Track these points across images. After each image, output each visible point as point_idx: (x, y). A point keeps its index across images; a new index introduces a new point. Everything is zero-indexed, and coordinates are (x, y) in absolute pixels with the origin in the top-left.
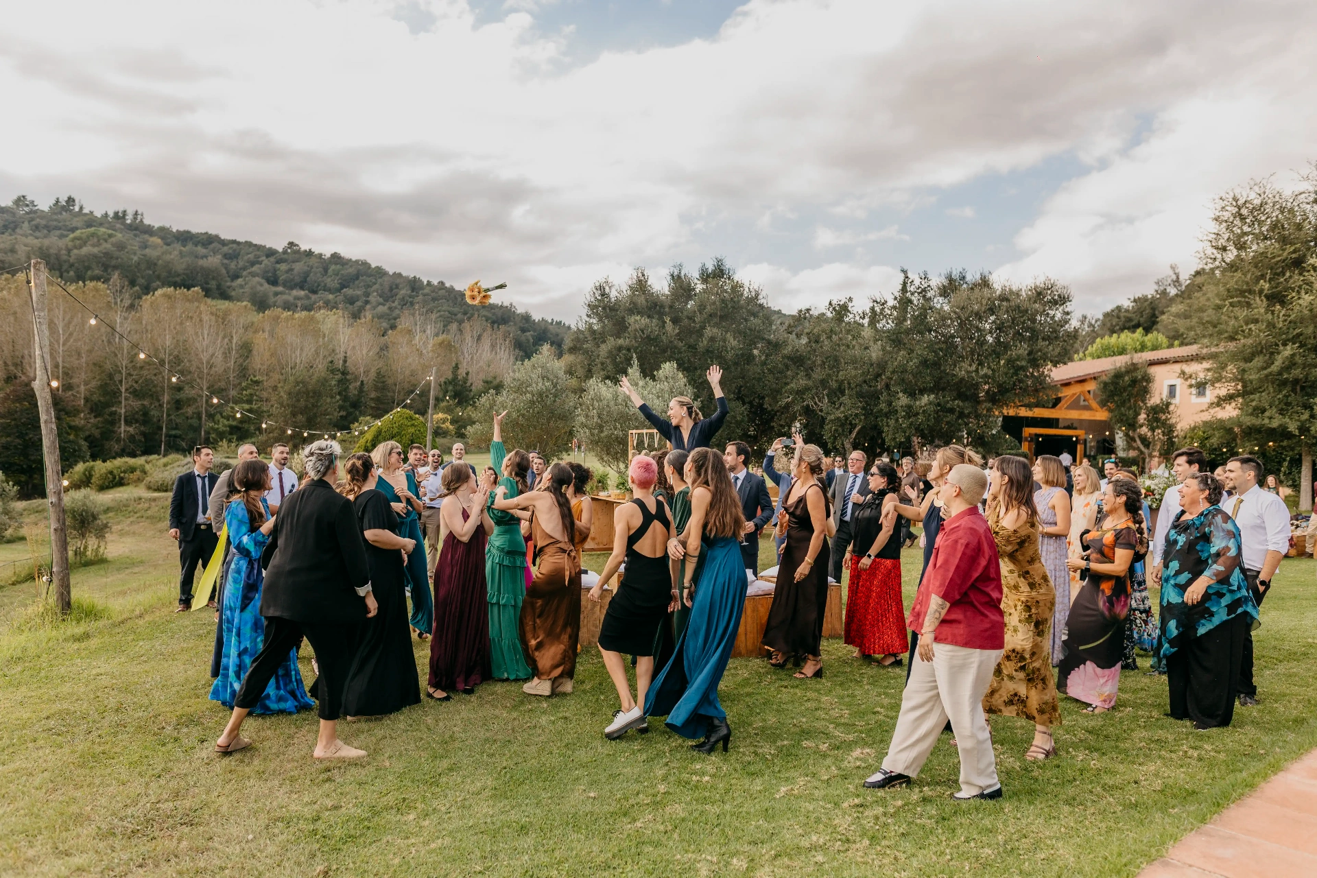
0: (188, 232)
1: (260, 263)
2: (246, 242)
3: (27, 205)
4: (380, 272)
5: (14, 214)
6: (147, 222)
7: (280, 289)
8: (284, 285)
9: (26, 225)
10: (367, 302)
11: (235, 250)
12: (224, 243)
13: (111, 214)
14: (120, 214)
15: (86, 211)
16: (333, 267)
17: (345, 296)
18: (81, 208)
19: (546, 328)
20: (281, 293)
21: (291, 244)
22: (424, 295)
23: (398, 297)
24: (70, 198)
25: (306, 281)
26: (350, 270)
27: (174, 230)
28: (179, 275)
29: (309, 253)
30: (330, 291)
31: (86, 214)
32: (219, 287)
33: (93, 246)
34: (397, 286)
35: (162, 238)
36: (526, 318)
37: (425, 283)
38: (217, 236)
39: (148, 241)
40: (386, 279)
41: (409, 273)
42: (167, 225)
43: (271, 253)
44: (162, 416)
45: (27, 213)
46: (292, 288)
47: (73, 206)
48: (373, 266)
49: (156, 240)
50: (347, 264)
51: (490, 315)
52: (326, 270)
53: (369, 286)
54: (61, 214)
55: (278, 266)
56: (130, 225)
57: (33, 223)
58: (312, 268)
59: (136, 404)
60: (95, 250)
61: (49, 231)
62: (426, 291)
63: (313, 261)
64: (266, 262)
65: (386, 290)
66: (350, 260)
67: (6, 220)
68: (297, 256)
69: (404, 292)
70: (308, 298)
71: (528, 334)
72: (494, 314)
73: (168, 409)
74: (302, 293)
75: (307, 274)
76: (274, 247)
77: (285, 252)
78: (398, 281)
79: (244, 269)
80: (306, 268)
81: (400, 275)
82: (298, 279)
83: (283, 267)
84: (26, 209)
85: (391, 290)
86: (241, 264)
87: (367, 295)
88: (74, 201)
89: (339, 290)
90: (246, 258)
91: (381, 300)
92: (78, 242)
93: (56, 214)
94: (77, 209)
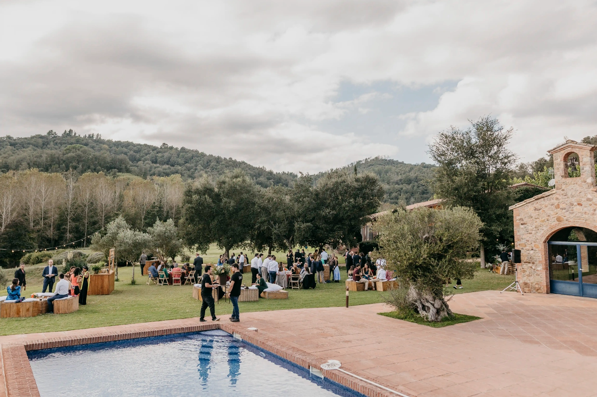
0: (120, 141)
1: (149, 154)
2: (145, 144)
3: (53, 134)
4: (203, 155)
5: (47, 139)
6: (102, 138)
7: (158, 165)
8: (160, 164)
9: (52, 143)
10: (196, 169)
11: (139, 149)
12: (134, 145)
13: (87, 136)
14: (91, 136)
15: (77, 135)
16: (181, 154)
17: (186, 167)
18: (75, 134)
19: (280, 177)
20: (158, 167)
21: (164, 144)
22: (222, 165)
23: (210, 166)
24: (70, 130)
25: (169, 161)
26: (189, 155)
27: (114, 141)
28: (108, 163)
29: (171, 148)
30: (180, 165)
31: (77, 136)
32: (126, 167)
33: (73, 152)
34: (210, 161)
35: (108, 145)
36: (271, 173)
37: (223, 159)
38: (132, 143)
39: (102, 147)
40: (205, 158)
41: (216, 155)
42: (111, 139)
43: (154, 149)
44: (85, 229)
45: (53, 138)
46: (163, 165)
47: (72, 133)
48: (200, 152)
49: (106, 146)
50: (188, 152)
51: (252, 173)
52: (178, 155)
53: (197, 162)
54: (67, 137)
55: (157, 154)
56: (95, 140)
57: (55, 142)
58: (172, 154)
59: (74, 224)
60: (73, 154)
61: (61, 145)
62: (223, 163)
63: (173, 152)
64: (153, 153)
65: (205, 163)
66: (190, 150)
67: (44, 141)
68: (166, 149)
69: (213, 163)
70: (169, 168)
71: (271, 181)
72: (254, 172)
73: (87, 226)
74: (167, 166)
75: (170, 158)
76: (156, 146)
77: (161, 148)
78: (211, 158)
79: (143, 157)
80: (170, 155)
81: (212, 155)
82: (166, 160)
83: (160, 155)
84: (52, 136)
85: (207, 163)
86: (142, 154)
87: (196, 166)
88: (72, 131)
89: (184, 164)
90: (144, 152)
91: (202, 168)
92: (68, 151)
93: (64, 137)
94: (73, 134)
